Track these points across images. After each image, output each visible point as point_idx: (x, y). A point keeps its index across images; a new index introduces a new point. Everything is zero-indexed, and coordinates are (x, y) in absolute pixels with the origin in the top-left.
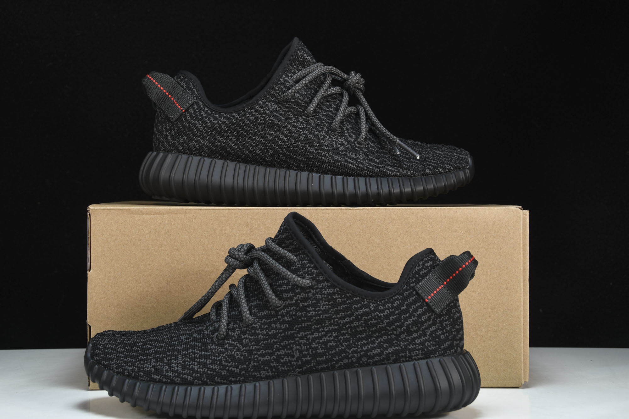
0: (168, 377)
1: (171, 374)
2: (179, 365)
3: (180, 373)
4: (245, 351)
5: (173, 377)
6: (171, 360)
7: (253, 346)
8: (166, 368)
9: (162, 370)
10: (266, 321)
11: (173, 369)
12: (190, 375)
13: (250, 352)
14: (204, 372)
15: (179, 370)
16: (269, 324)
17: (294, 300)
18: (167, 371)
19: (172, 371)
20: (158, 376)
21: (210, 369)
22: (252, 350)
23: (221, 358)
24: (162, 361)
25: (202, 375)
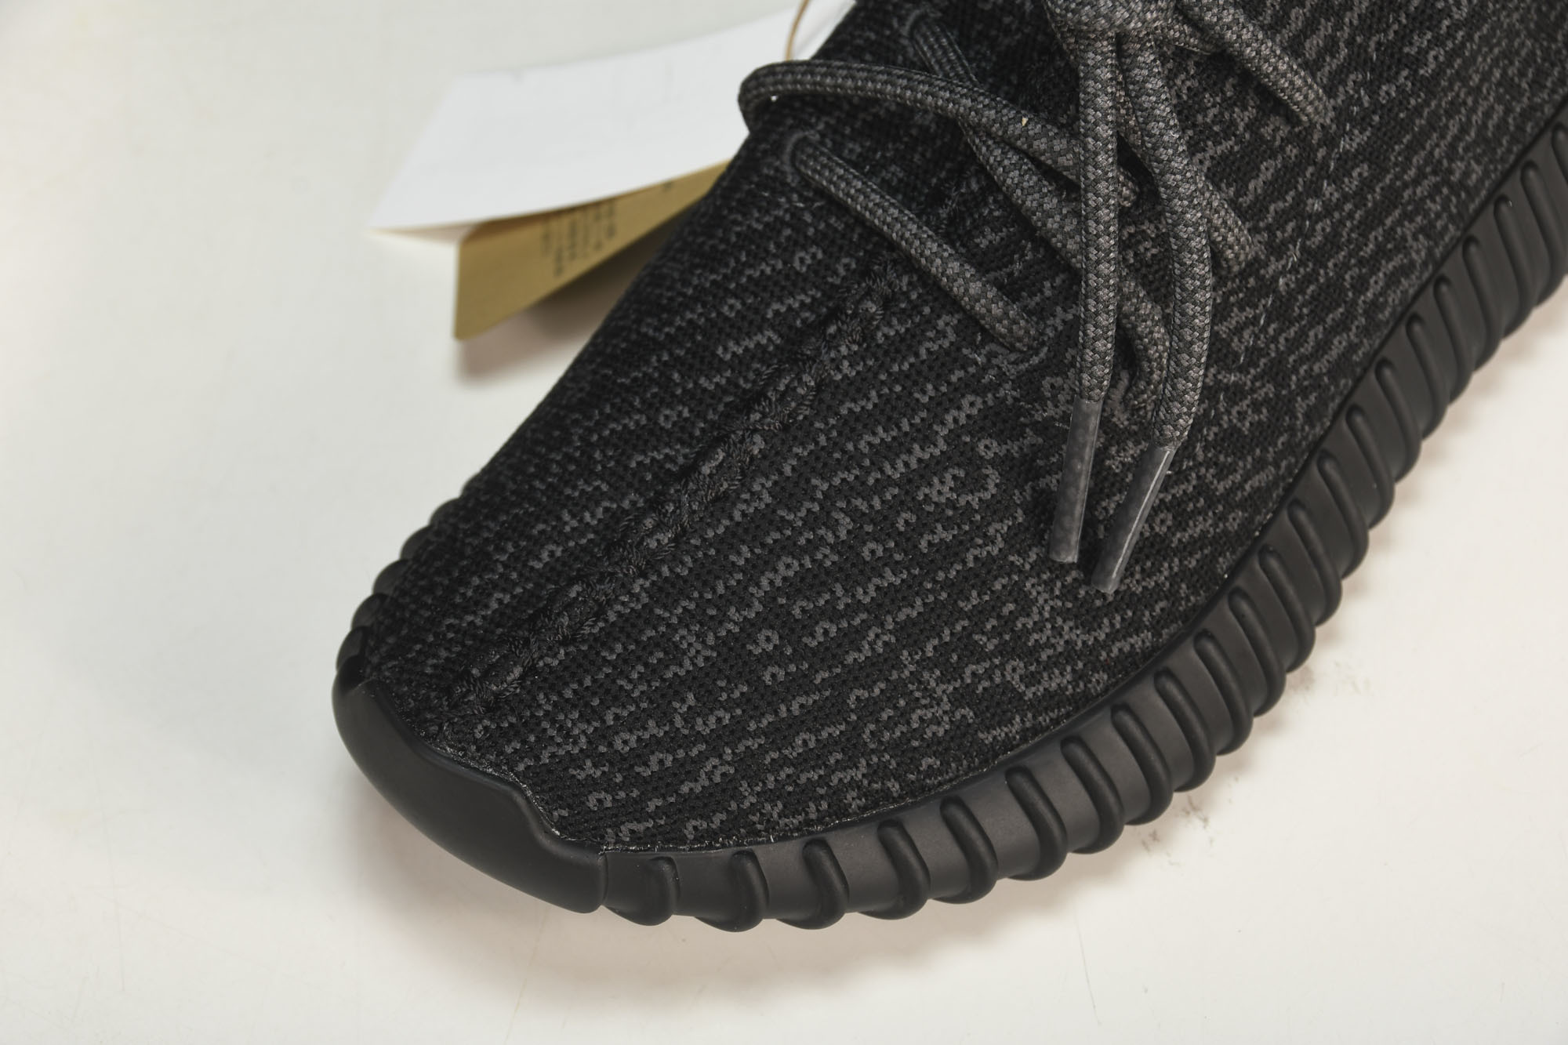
0: (1052, 699)
1: (1058, 680)
2: (1059, 621)
3: (1091, 651)
4: (1258, 384)
5: (1075, 683)
6: (1008, 622)
7: (1274, 340)
8: (1014, 672)
9: (1006, 686)
10: (1281, 204)
11: (1050, 652)
12: (1133, 627)
13: (1276, 372)
14: (1173, 578)
15: (1079, 638)
16: (1297, 211)
17: (1342, 45)
18: (1031, 679)
19: (1056, 664)
20: (1010, 722)
21: (1186, 549)
22: (1281, 358)
23: (1199, 477)
24: (975, 653)
25: (1172, 596)
